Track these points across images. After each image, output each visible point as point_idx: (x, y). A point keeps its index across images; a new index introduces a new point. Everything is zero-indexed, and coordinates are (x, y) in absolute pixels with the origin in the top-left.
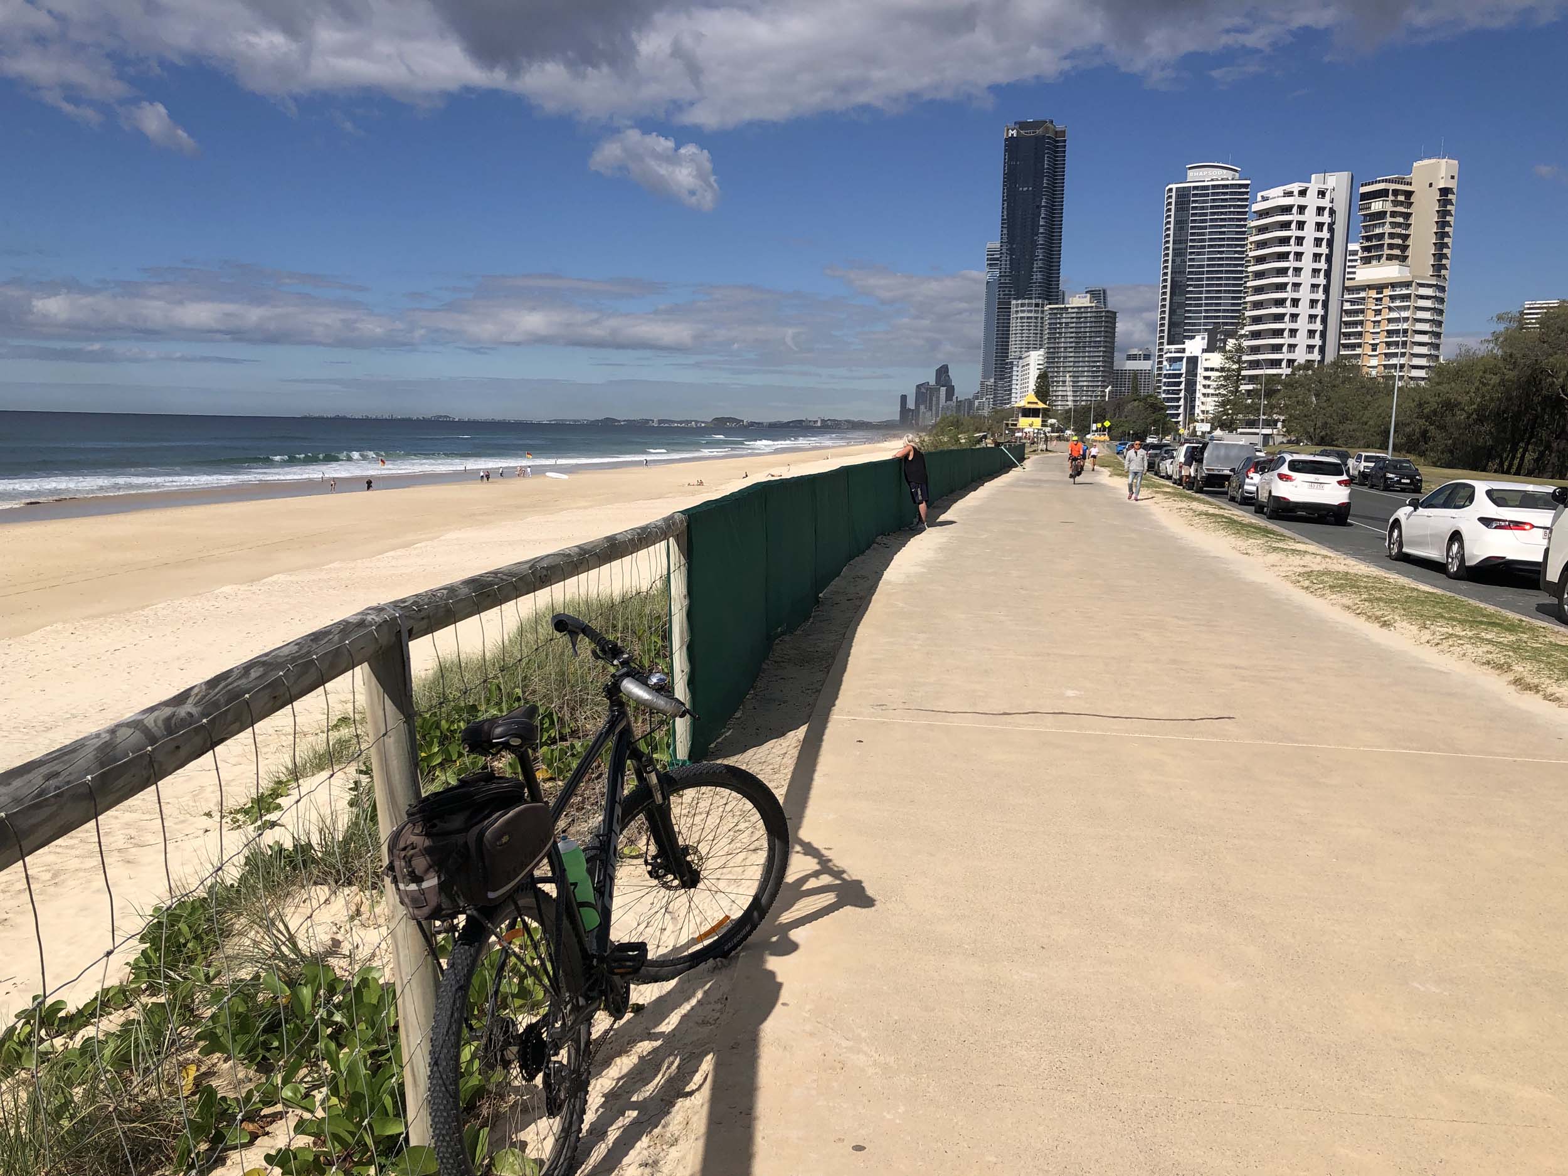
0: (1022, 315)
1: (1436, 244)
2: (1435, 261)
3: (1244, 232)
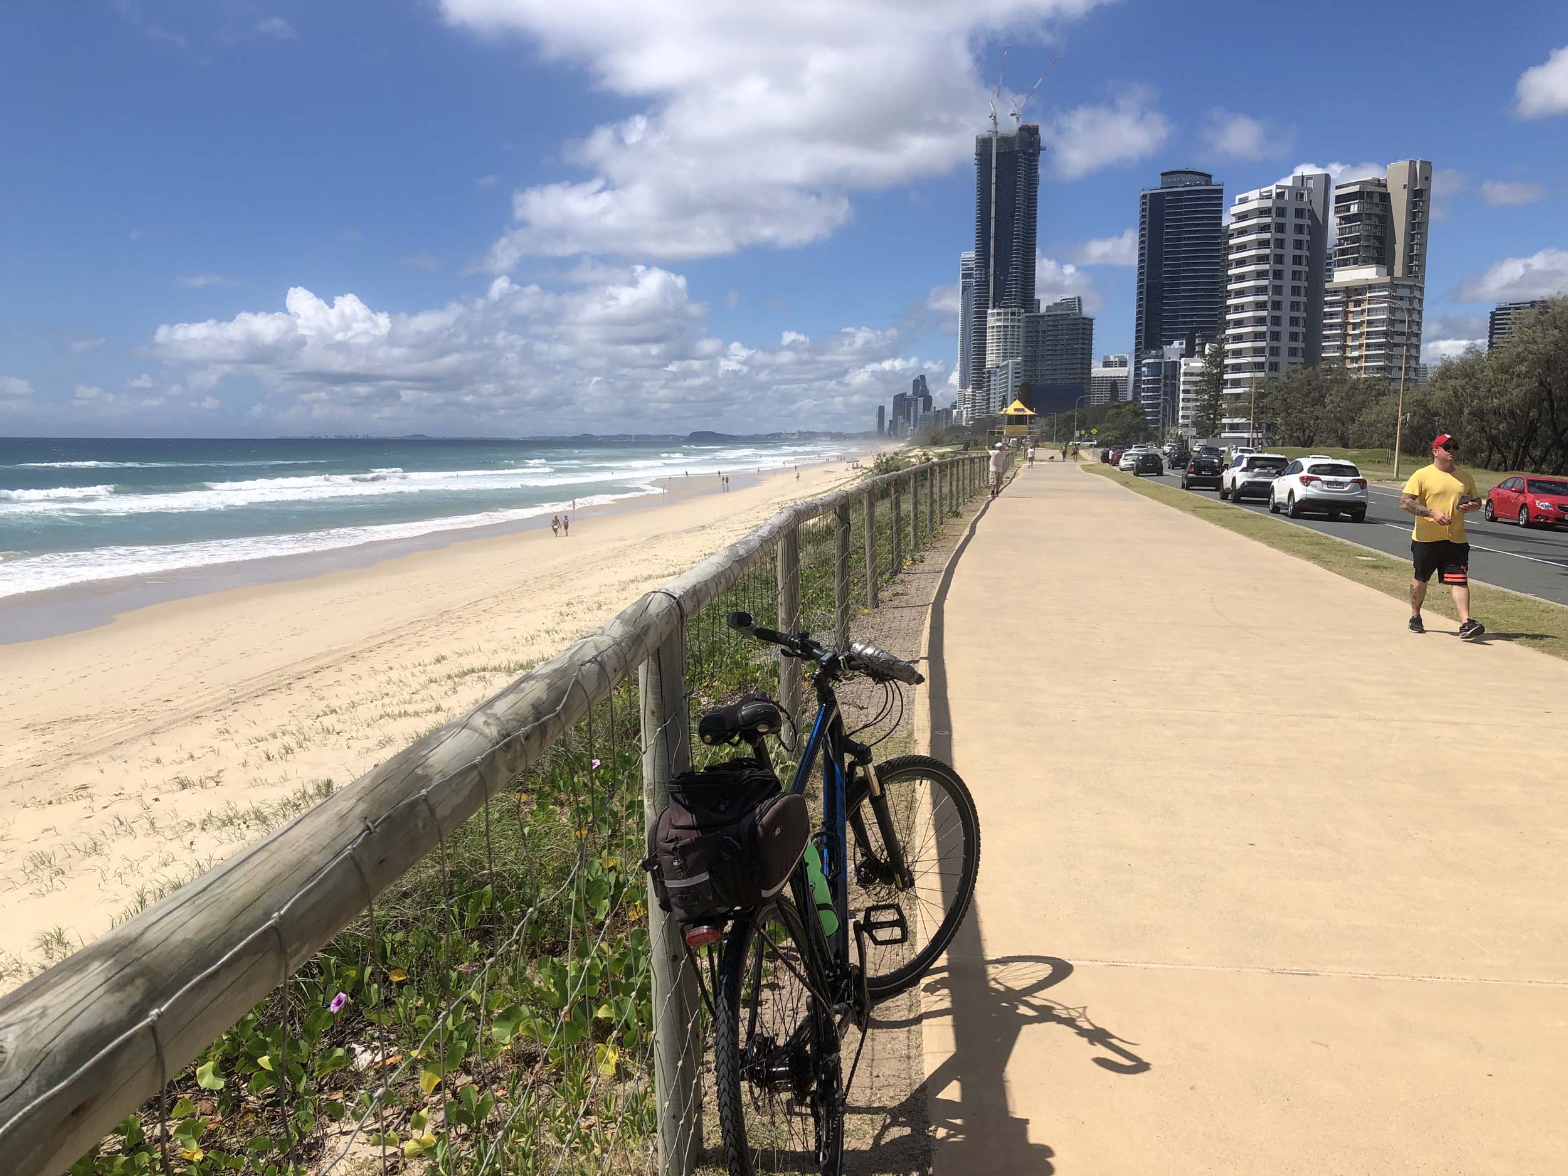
0: (998, 324)
1: (1412, 245)
2: (1411, 262)
3: (1219, 238)
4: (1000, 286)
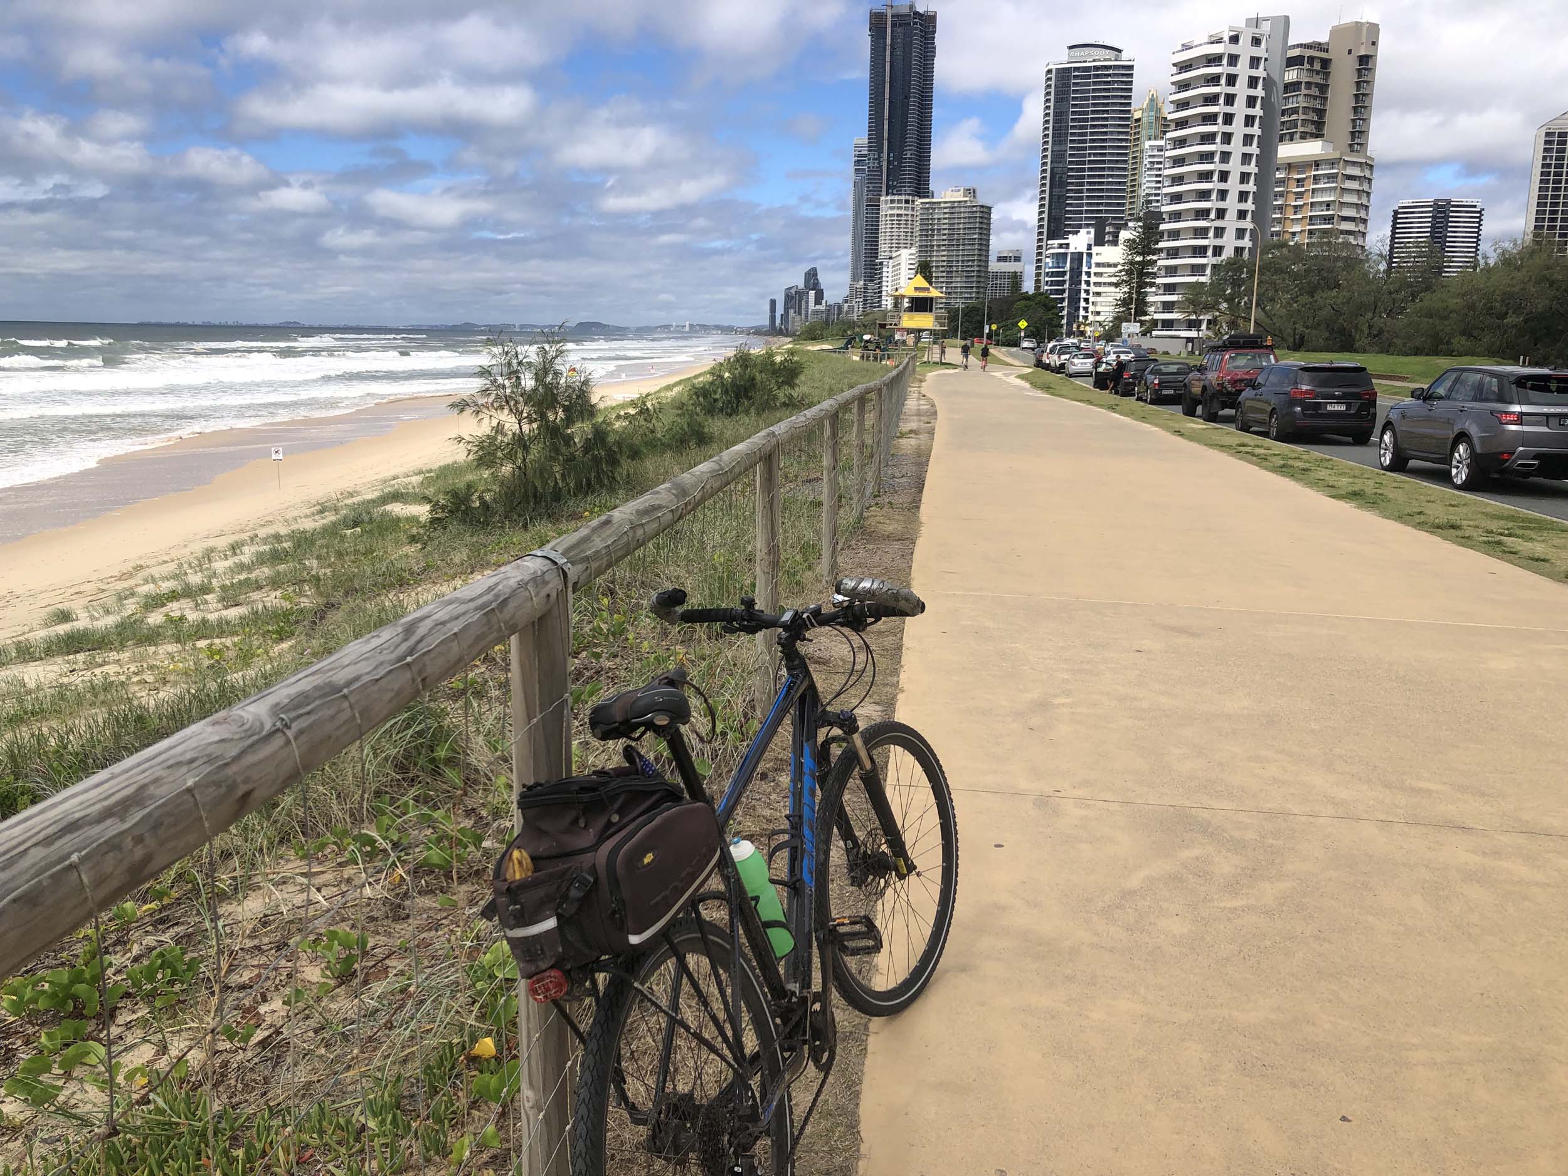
0: (892, 212)
1: (1354, 121)
2: (1353, 140)
3: (1128, 118)
4: (894, 173)
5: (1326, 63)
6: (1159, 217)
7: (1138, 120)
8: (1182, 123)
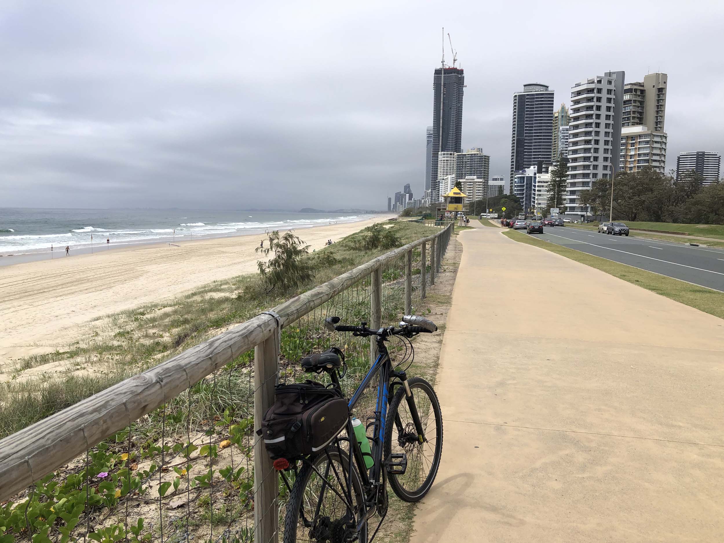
0: (444, 159)
1: (657, 117)
2: (657, 125)
3: (552, 117)
4: (445, 142)
5: (643, 92)
6: (567, 160)
7: (556, 117)
8: (576, 119)
